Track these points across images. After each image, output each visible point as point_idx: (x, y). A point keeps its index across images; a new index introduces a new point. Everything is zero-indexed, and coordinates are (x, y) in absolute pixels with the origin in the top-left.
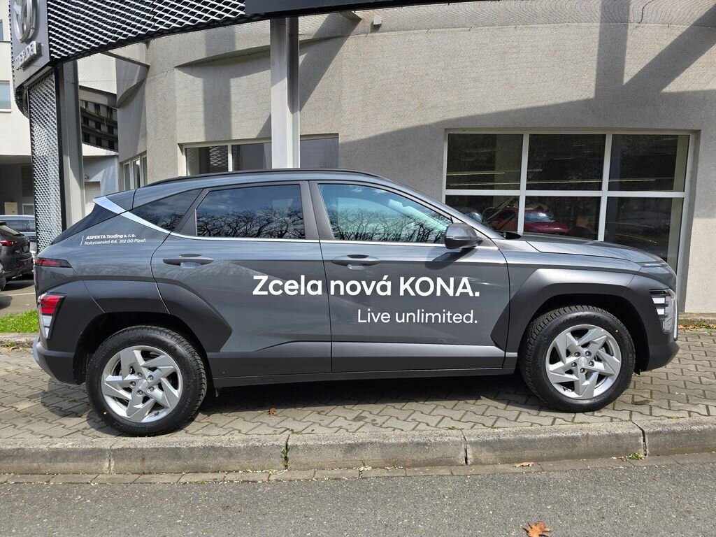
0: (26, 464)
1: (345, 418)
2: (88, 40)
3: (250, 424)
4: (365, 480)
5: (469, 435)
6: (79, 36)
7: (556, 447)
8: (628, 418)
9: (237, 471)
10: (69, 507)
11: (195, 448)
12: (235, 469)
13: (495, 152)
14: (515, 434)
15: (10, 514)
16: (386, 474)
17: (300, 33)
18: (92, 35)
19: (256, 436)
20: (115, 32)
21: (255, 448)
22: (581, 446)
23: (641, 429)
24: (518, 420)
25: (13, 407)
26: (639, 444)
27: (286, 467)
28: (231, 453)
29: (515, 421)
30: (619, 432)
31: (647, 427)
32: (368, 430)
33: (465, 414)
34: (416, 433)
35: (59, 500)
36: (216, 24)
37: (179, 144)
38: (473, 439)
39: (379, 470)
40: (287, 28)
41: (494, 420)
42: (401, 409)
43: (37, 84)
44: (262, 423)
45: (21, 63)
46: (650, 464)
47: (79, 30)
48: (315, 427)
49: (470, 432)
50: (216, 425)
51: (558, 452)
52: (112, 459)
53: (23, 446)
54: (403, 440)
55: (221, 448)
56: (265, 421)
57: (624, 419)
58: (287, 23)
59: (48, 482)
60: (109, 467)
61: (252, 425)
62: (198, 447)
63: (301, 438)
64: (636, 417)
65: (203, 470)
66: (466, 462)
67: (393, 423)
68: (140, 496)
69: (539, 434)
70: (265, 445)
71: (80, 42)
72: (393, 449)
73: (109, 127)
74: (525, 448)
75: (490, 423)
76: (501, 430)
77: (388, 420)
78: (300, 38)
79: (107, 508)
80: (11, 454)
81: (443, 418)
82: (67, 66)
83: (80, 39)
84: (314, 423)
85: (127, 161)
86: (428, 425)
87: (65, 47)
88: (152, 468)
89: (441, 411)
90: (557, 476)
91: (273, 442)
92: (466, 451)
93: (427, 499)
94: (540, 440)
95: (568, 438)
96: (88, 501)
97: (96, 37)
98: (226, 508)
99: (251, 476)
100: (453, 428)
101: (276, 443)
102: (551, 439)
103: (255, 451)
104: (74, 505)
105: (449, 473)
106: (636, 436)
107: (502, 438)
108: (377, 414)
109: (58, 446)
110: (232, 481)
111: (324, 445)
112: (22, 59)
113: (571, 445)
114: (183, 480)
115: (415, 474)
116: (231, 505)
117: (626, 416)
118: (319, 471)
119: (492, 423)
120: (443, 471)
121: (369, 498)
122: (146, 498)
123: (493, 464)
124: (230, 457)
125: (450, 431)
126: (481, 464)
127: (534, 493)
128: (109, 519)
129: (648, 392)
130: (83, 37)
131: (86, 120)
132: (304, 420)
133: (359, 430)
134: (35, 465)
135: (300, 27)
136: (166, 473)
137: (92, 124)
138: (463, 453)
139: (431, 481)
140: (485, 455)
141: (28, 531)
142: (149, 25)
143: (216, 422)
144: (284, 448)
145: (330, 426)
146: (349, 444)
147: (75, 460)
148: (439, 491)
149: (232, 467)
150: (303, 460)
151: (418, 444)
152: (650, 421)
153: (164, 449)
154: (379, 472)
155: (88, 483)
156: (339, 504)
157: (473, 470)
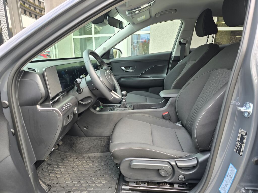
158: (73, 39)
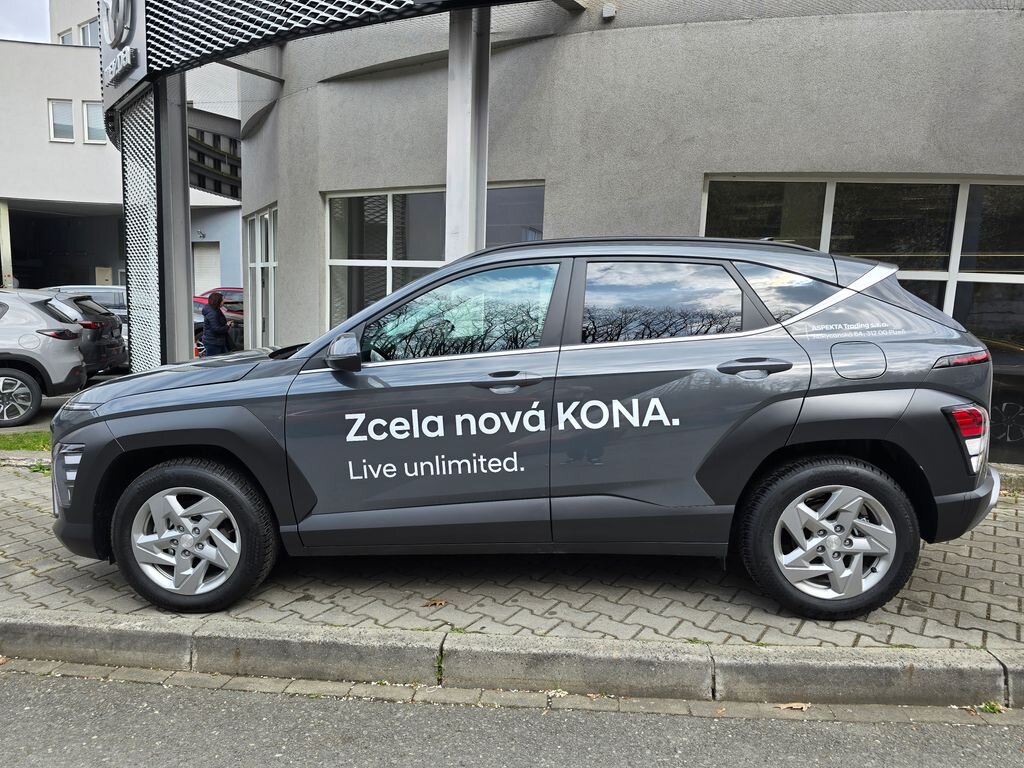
0: (79, 649)
1: (532, 612)
2: (198, 43)
3: (392, 610)
4: (556, 713)
5: (720, 655)
6: (186, 38)
7: (860, 683)
8: (979, 643)
9: (369, 682)
10: (129, 720)
11: (310, 643)
12: (367, 679)
13: (781, 207)
14: (793, 656)
15: (49, 723)
16: (589, 706)
17: (492, 31)
18: (203, 37)
19: (398, 631)
20: (233, 32)
21: (396, 650)
22: (901, 685)
23: (1002, 664)
24: (798, 635)
25: (70, 562)
26: (996, 689)
27: (440, 681)
28: (360, 654)
29: (795, 635)
30: (965, 665)
31: (1013, 661)
32: (565, 634)
33: (715, 618)
34: (638, 644)
35: (117, 706)
36: (372, 19)
37: (320, 192)
38: (725, 661)
39: (578, 697)
40: (474, 24)
41: (761, 631)
42: (617, 603)
43: (131, 106)
44: (410, 610)
45: (112, 76)
46: (1015, 723)
47: (186, 29)
48: (486, 622)
49: (721, 649)
50: (344, 609)
51: (861, 690)
52: (194, 651)
53: (75, 623)
54: (616, 655)
55: (346, 646)
56: (414, 608)
57: (972, 644)
58: (473, 17)
59: (106, 678)
60: (191, 663)
61: (396, 613)
62: (314, 643)
63: (463, 640)
64: (993, 643)
65: (321, 676)
66: (714, 696)
67: (602, 624)
68: (229, 711)
69: (833, 660)
70: (410, 646)
71: (187, 47)
72: (600, 667)
73: (231, 166)
74: (809, 681)
75: (753, 637)
76: (770, 649)
77: (595, 618)
78: (493, 39)
79: (181, 725)
80: (59, 633)
81: (680, 623)
82: (172, 81)
83: (187, 43)
84: (485, 615)
85: (252, 214)
86: (656, 631)
87: (168, 54)
88: (249, 668)
89: (677, 611)
90: (858, 730)
91: (421, 644)
92: (714, 679)
93: (648, 752)
94: (833, 670)
95: (879, 671)
96: (157, 712)
97: (209, 40)
98: (347, 740)
99: (389, 691)
100: (694, 641)
101: (426, 645)
102: (851, 670)
103: (395, 655)
104: (137, 717)
105: (686, 712)
106: (993, 675)
107: (772, 662)
108: (580, 609)
109: (122, 626)
110: (360, 698)
111: (497, 653)
112: (112, 71)
113: (884, 682)
114: (290, 690)
115: (633, 709)
116: (354, 735)
117: (976, 639)
118: (487, 692)
119: (757, 637)
120: (677, 707)
121: (560, 742)
122: (237, 714)
123: (756, 702)
124: (359, 660)
125: (690, 645)
126: (737, 700)
127: (820, 757)
128: (181, 743)
129: (1013, 601)
130: (192, 40)
131: (201, 156)
132: (470, 610)
133: (550, 633)
134: (91, 651)
135: (492, 21)
136: (269, 677)
137: (209, 163)
138: (709, 681)
139: (657, 722)
140: (743, 686)
141: (68, 751)
142: (280, 22)
143: (344, 605)
144: (437, 654)
145: (509, 622)
146: (535, 654)
147: (145, 649)
148: (668, 741)
149: (362, 676)
150: (465, 674)
151: (639, 662)
152: (1016, 650)
153: (267, 642)
154: (578, 701)
155: (159, 684)
156: (513, 749)
157: (723, 709)
158: (331, 266)
